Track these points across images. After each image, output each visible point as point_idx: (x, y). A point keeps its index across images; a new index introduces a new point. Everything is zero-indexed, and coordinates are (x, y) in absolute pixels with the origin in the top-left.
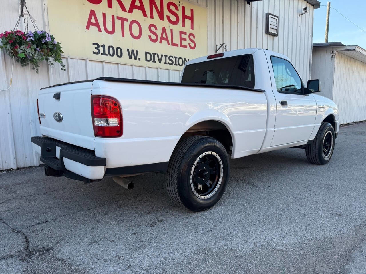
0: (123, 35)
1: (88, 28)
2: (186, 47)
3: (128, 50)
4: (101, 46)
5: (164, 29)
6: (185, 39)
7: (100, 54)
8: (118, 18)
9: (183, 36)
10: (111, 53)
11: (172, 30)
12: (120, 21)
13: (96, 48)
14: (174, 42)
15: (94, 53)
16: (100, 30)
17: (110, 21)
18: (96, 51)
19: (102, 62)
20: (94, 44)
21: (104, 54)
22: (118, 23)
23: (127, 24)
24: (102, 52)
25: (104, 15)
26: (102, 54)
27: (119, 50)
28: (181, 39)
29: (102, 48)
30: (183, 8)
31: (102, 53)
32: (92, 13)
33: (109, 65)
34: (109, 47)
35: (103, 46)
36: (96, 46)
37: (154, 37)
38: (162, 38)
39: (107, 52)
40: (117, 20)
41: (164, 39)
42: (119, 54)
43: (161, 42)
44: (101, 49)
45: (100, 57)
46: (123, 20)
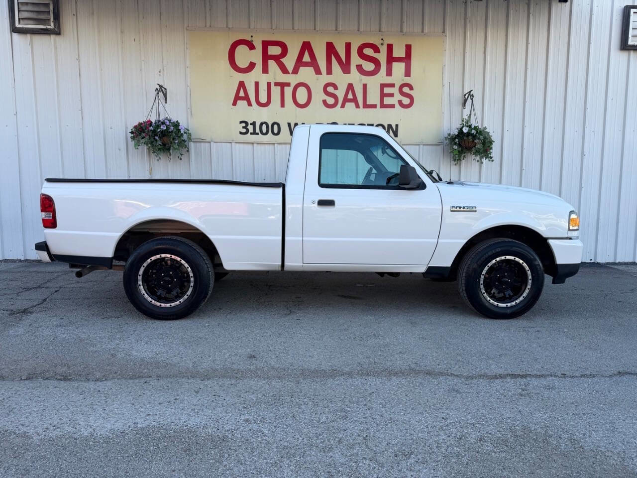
0: (283, 105)
1: (234, 104)
2: (393, 106)
3: (289, 124)
4: (251, 124)
5: (350, 87)
6: (392, 95)
7: (249, 133)
8: (277, 84)
9: (387, 90)
10: (264, 131)
11: (365, 86)
12: (279, 88)
13: (243, 127)
14: (368, 103)
15: (241, 133)
16: (250, 104)
17: (264, 90)
18: (244, 130)
19: (253, 143)
20: (241, 122)
21: (254, 133)
22: (276, 91)
23: (288, 91)
24: (251, 130)
25: (257, 84)
26: (251, 134)
27: (276, 127)
28: (383, 95)
29: (252, 126)
30: (390, 48)
31: (252, 132)
32: (242, 85)
33: (263, 147)
34: (261, 124)
35: (254, 124)
36: (244, 125)
37: (331, 101)
38: (346, 100)
39: (258, 131)
40: (275, 87)
41: (350, 101)
42: (276, 131)
43: (343, 106)
44: (250, 128)
45: (249, 137)
46: (282, 85)
